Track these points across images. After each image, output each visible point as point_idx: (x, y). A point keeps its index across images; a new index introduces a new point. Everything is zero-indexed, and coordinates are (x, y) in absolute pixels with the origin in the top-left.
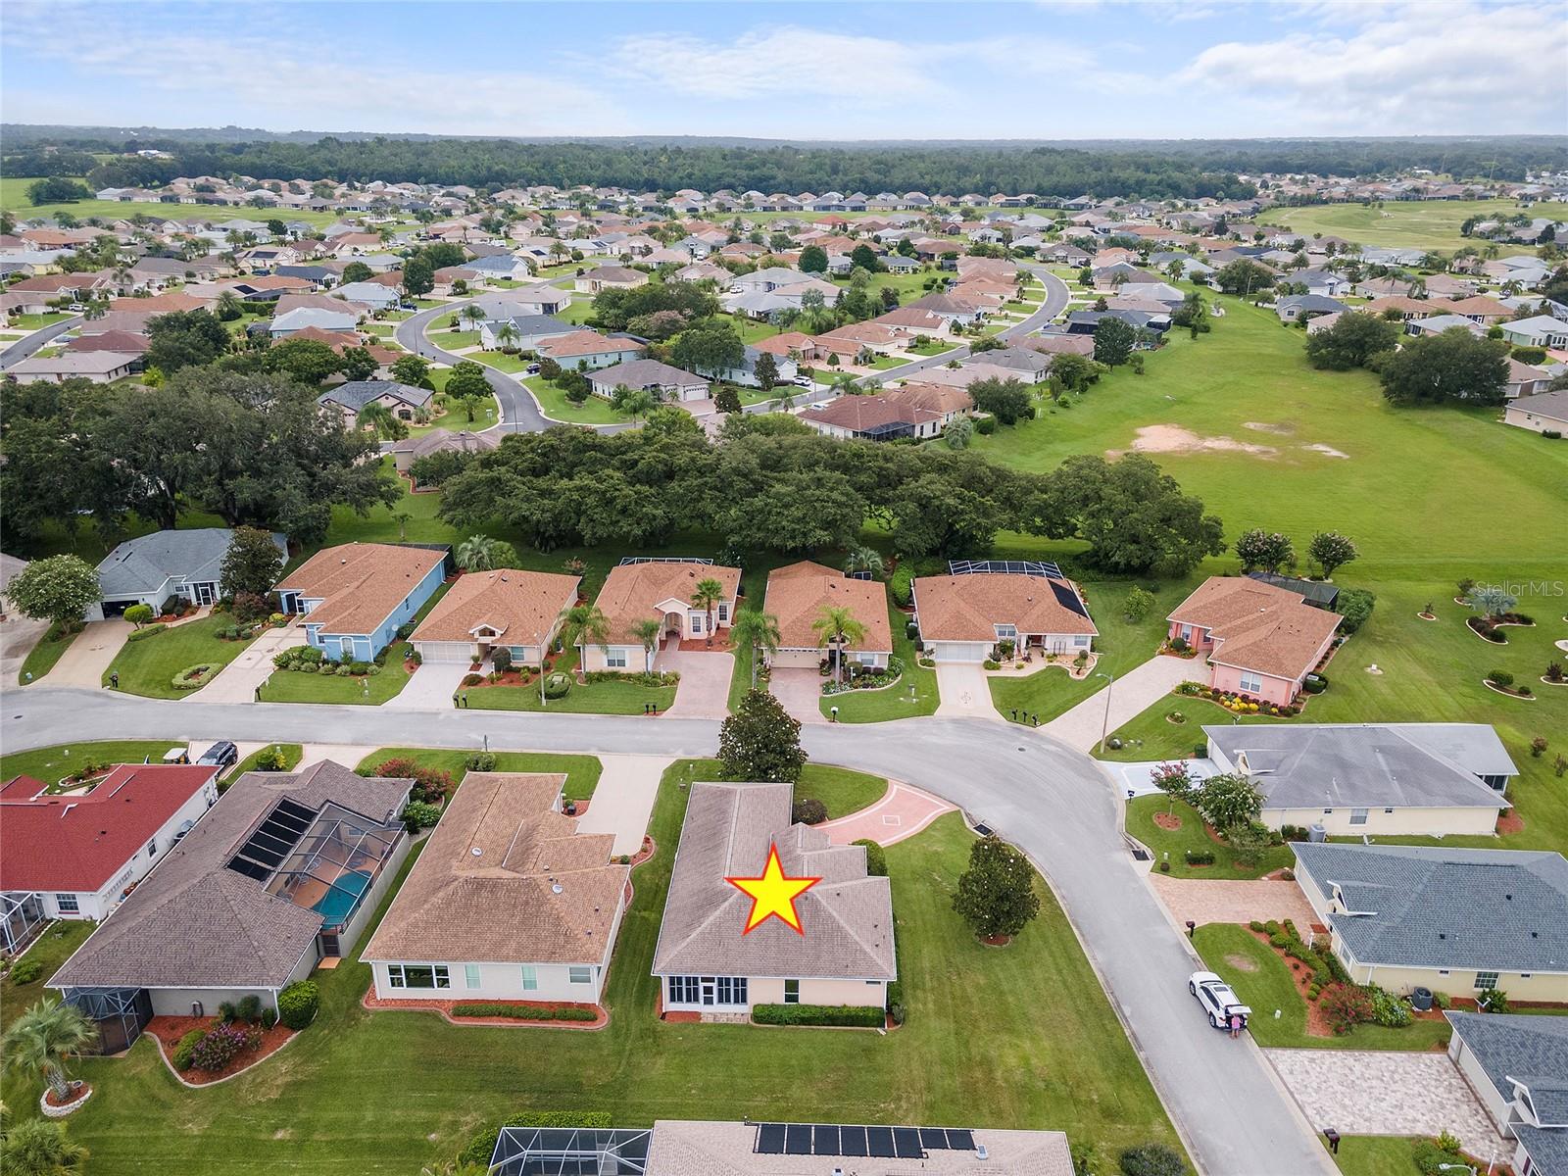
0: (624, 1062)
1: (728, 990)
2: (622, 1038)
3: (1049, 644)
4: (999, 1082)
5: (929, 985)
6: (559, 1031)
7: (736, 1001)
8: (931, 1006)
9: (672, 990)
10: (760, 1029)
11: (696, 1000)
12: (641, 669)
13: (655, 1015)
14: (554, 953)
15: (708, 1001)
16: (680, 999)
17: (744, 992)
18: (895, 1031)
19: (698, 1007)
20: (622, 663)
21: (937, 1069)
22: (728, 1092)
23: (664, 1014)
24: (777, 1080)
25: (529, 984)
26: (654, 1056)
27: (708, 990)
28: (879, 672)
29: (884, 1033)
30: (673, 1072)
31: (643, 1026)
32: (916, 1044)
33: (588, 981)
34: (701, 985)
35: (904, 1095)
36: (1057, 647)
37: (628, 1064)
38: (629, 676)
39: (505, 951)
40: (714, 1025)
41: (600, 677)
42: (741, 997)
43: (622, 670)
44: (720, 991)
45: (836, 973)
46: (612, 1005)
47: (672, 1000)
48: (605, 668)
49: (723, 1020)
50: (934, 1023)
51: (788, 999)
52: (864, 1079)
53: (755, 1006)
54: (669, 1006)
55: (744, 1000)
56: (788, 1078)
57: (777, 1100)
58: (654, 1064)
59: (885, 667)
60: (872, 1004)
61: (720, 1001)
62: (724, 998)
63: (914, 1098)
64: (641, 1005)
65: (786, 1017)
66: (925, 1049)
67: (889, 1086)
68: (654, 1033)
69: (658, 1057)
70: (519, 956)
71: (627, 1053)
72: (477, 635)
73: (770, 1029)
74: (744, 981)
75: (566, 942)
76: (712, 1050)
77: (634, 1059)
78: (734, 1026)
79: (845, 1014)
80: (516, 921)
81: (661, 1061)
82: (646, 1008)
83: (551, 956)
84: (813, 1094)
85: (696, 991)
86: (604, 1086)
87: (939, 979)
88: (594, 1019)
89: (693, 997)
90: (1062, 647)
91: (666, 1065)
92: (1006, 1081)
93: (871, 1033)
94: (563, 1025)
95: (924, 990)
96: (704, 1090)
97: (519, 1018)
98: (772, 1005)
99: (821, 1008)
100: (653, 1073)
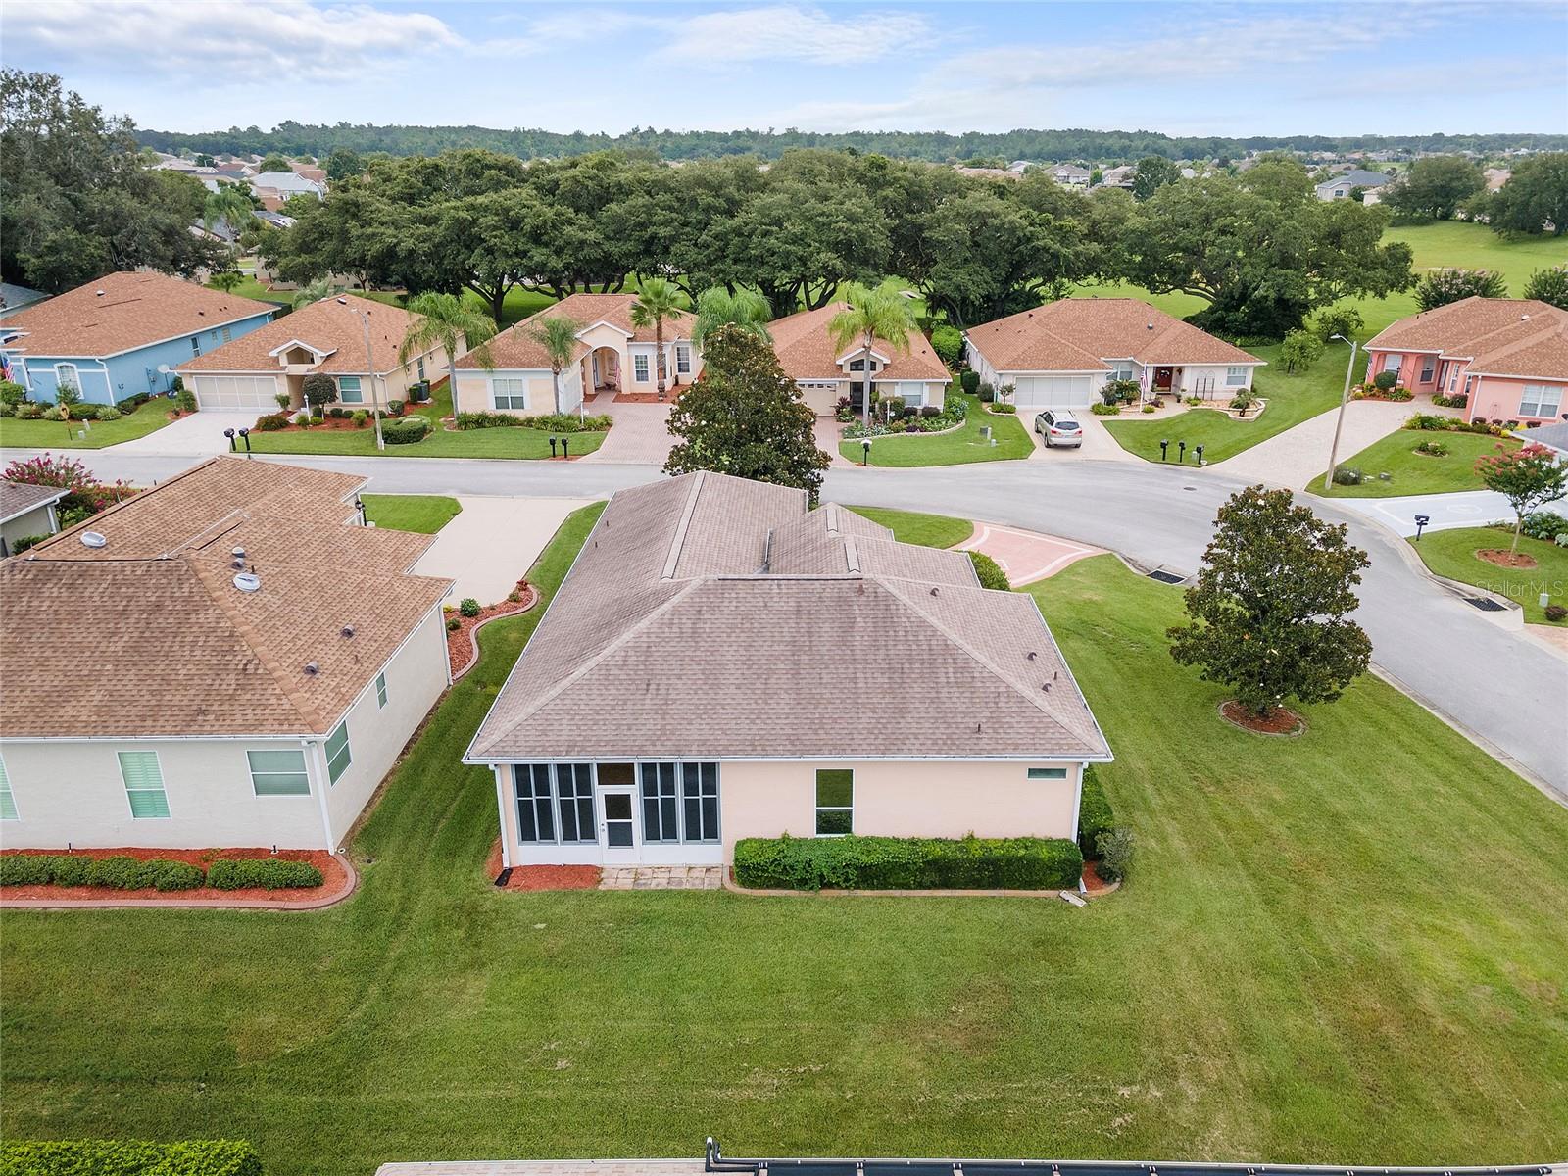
0: (374, 990)
1: (670, 805)
2: (381, 932)
3: (1188, 382)
4: (1439, 1022)
5: (1156, 802)
6: (208, 915)
7: (692, 835)
8: (1177, 843)
9: (525, 809)
10: (755, 900)
11: (589, 834)
12: (548, 410)
13: (484, 876)
14: (203, 712)
15: (620, 837)
16: (547, 834)
17: (711, 808)
18: (1110, 898)
19: (595, 853)
20: (518, 402)
21: (1248, 986)
22: (663, 1064)
23: (507, 873)
24: (806, 1026)
25: (145, 802)
26: (462, 971)
27: (618, 806)
28: (930, 413)
29: (1080, 903)
30: (508, 1010)
31: (445, 901)
32: (1173, 926)
33: (301, 787)
34: (600, 792)
35: (1182, 1060)
36: (1201, 387)
37: (387, 994)
38: (529, 422)
39: (68, 711)
40: (636, 895)
41: (481, 422)
42: (705, 824)
43: (520, 414)
44: (650, 808)
45: (948, 744)
46: (372, 855)
47: (527, 835)
48: (491, 409)
49: (660, 882)
50: (1200, 879)
51: (826, 824)
52: (1052, 1017)
53: (740, 844)
54: (518, 852)
55: (712, 833)
56: (836, 1019)
57: (809, 1081)
58: (461, 990)
59: (941, 407)
60: (1041, 833)
61: (651, 835)
62: (660, 827)
63: (1213, 1069)
64: (452, 854)
65: (821, 864)
66: (1201, 938)
67: (1128, 1033)
68: (471, 918)
69: (470, 975)
70: (106, 722)
71: (388, 967)
72: (284, 361)
73: (779, 899)
74: (710, 769)
75: (240, 686)
76: (622, 951)
77: (404, 982)
78: (688, 895)
79: (979, 853)
80: (118, 646)
81: (477, 986)
82: (464, 861)
83: (194, 719)
84: (913, 1063)
85: (587, 807)
86: (298, 1056)
87: (1176, 791)
88: (314, 883)
89: (579, 827)
90: (1209, 387)
91: (492, 996)
92: (1458, 1017)
93: (1045, 903)
94: (224, 902)
95: (1151, 812)
96: (594, 1058)
97: (102, 885)
98: (785, 839)
99: (913, 842)
100: (452, 1015)
